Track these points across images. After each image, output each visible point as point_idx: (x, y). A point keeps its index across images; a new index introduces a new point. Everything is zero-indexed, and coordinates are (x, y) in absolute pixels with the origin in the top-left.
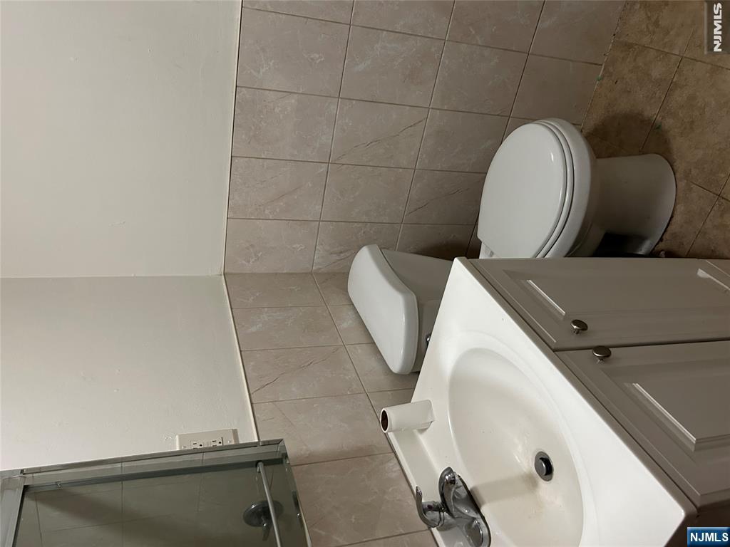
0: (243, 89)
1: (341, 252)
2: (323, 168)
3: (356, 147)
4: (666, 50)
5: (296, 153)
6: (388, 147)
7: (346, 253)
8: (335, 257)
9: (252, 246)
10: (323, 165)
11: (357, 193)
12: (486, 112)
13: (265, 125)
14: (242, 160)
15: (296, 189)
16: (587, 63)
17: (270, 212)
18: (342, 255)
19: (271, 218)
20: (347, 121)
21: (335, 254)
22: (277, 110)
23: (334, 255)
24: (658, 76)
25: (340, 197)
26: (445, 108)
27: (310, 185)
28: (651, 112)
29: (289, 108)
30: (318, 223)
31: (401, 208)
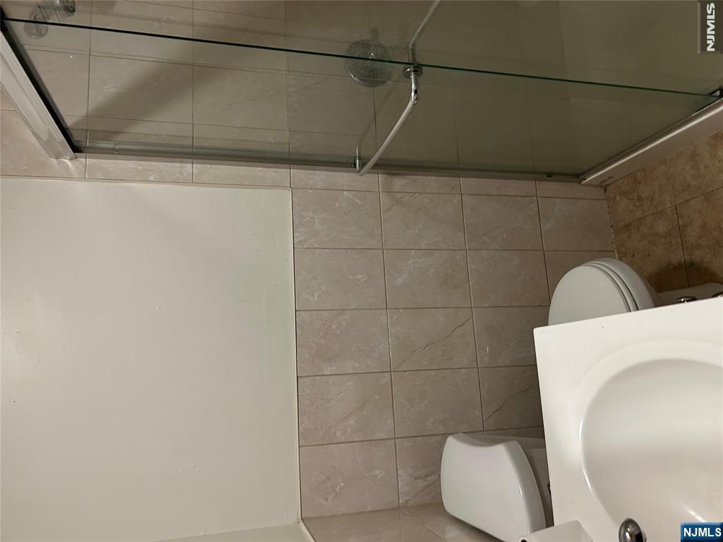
0: (303, 313)
1: (427, 476)
2: (386, 378)
3: (414, 351)
4: (659, 210)
5: (357, 365)
6: (444, 348)
7: (433, 477)
8: (421, 483)
9: (328, 478)
10: (386, 374)
11: (427, 401)
12: (527, 305)
13: (325, 342)
14: (307, 379)
15: (365, 403)
16: (601, 251)
17: (341, 434)
18: (429, 479)
19: (343, 440)
20: (399, 328)
21: (420, 478)
22: (334, 327)
23: (420, 481)
24: (665, 230)
25: (410, 407)
26: (486, 305)
27: (377, 398)
28: (677, 257)
29: (344, 324)
30: (393, 440)
31: (477, 412)
